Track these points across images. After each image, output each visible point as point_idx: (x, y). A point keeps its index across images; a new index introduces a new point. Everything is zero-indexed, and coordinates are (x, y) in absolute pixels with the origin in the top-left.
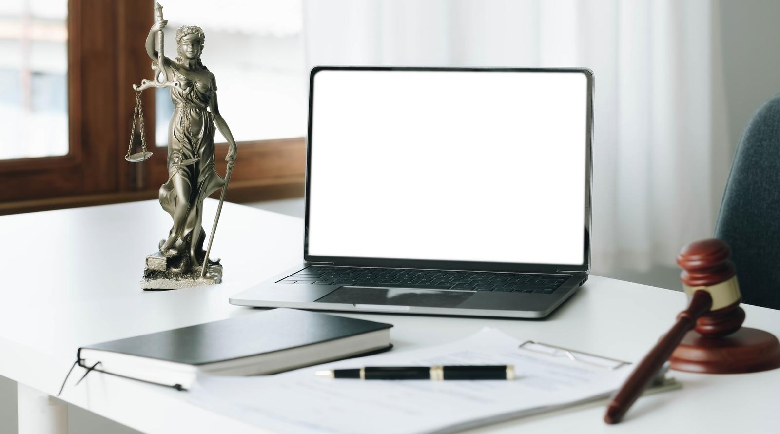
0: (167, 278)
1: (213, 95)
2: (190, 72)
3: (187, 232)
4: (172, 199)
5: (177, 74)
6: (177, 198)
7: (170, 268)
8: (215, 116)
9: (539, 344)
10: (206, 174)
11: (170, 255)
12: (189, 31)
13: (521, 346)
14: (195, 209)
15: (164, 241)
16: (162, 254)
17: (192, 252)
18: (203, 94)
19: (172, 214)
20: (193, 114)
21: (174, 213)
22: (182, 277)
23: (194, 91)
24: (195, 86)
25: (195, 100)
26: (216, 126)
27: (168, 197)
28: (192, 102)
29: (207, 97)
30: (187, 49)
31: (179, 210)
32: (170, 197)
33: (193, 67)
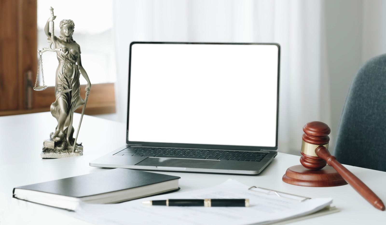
0: (55, 152)
1: (79, 56)
2: (67, 44)
3: (65, 128)
4: (57, 111)
5: (60, 45)
6: (60, 110)
7: (56, 147)
8: (80, 67)
9: (259, 188)
10: (75, 97)
11: (56, 140)
12: (67, 22)
13: (249, 189)
14: (69, 116)
15: (53, 133)
16: (52, 139)
17: (67, 139)
18: (74, 56)
19: (57, 119)
20: (69, 65)
21: (58, 118)
22: (63, 152)
23: (69, 54)
24: (70, 51)
25: (70, 58)
26: (80, 73)
27: (55, 109)
28: (68, 59)
29: (76, 57)
30: (66, 32)
31: (61, 117)
32: (56, 109)
33: (69, 41)
